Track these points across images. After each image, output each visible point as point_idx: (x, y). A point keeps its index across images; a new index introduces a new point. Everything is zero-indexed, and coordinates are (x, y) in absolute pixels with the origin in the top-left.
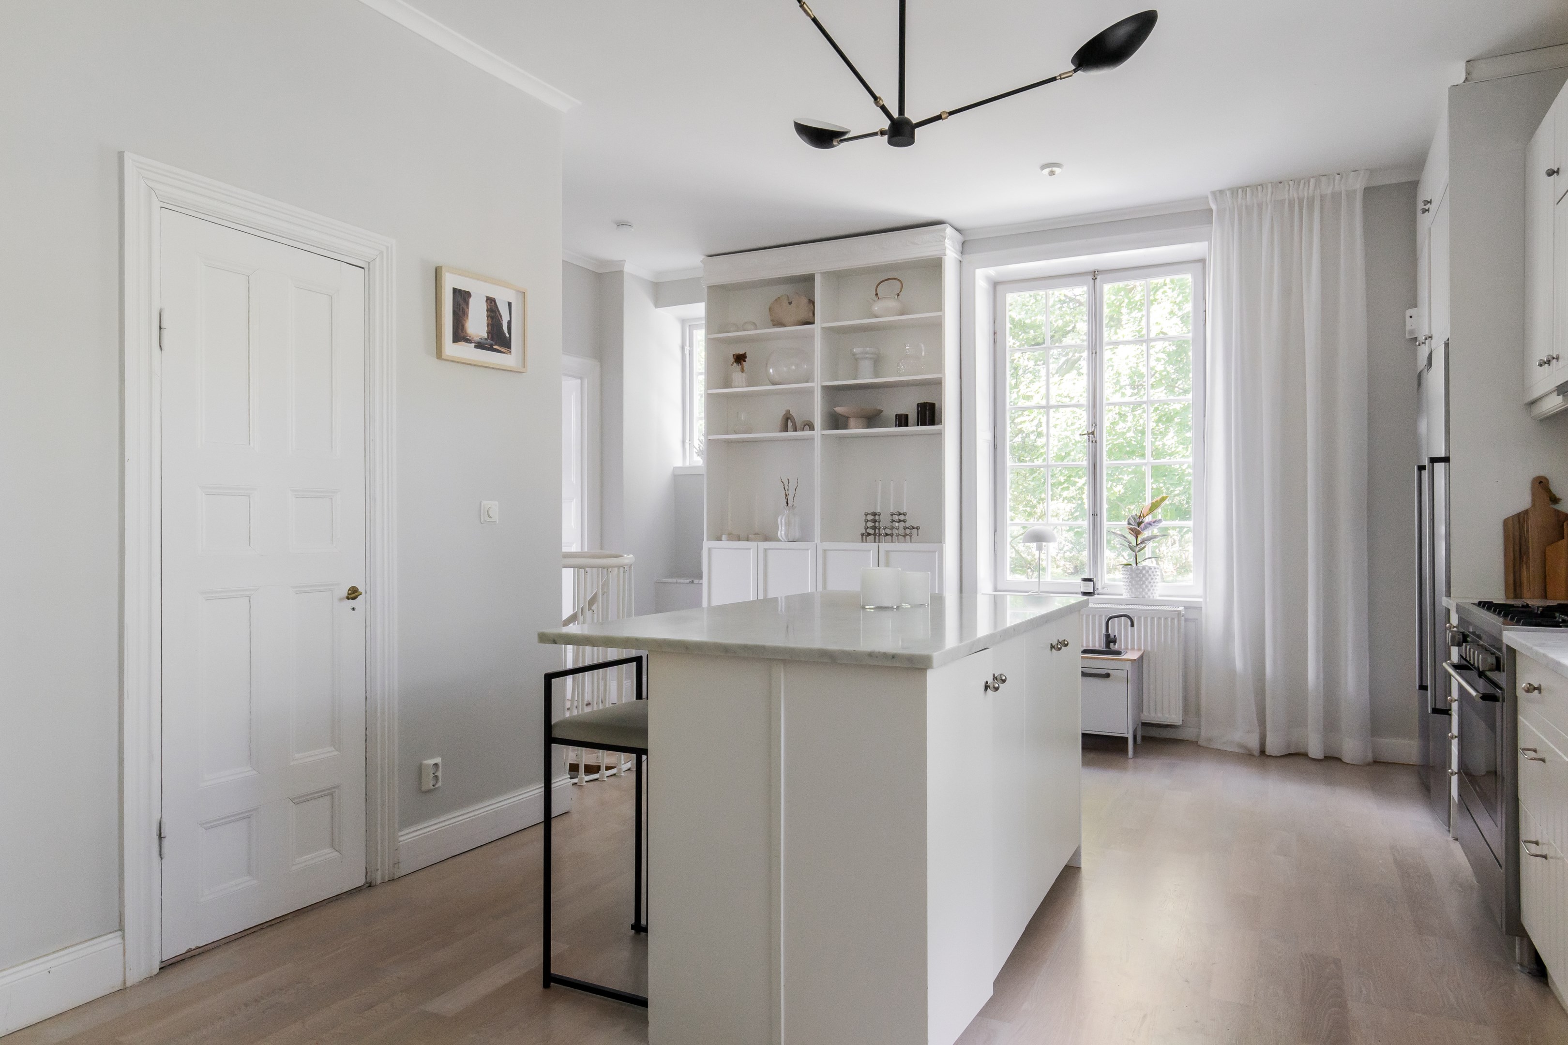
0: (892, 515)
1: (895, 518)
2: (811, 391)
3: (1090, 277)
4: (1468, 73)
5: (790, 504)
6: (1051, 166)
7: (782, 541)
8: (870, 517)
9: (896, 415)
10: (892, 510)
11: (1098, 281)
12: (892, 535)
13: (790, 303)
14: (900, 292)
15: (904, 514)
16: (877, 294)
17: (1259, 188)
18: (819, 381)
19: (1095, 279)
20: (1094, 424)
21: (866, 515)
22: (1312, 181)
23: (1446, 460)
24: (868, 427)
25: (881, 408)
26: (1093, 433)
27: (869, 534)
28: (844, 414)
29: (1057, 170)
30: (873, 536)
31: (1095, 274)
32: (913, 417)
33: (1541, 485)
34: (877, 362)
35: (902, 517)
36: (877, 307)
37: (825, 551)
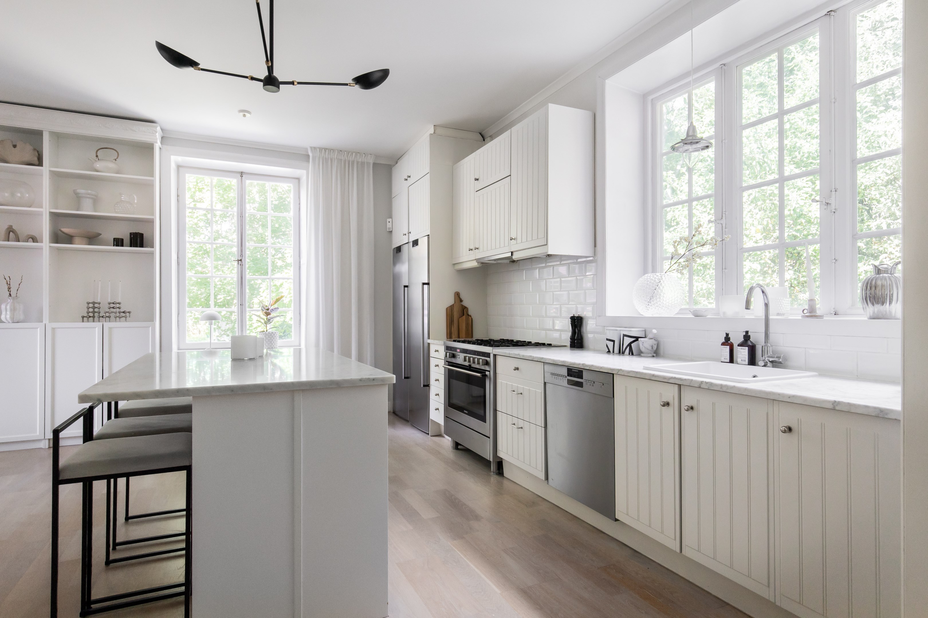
0: (109, 304)
1: (112, 305)
2: (40, 214)
3: (239, 175)
4: (435, 130)
5: (13, 293)
6: (245, 112)
7: (5, 322)
8: (91, 305)
9: (114, 239)
10: (109, 301)
11: (243, 178)
12: (109, 317)
13: (15, 146)
14: (117, 158)
15: (119, 303)
16: (97, 156)
17: (332, 151)
18: (48, 207)
19: (242, 176)
20: (242, 255)
21: (88, 303)
22: (354, 154)
23: (428, 284)
24: (89, 244)
25: (100, 232)
26: (241, 260)
27: (90, 317)
28: (70, 234)
29: (248, 115)
30: (92, 318)
31: (242, 174)
32: (127, 240)
33: (457, 295)
34: (96, 201)
35: (118, 305)
36: (98, 165)
37: (53, 329)
